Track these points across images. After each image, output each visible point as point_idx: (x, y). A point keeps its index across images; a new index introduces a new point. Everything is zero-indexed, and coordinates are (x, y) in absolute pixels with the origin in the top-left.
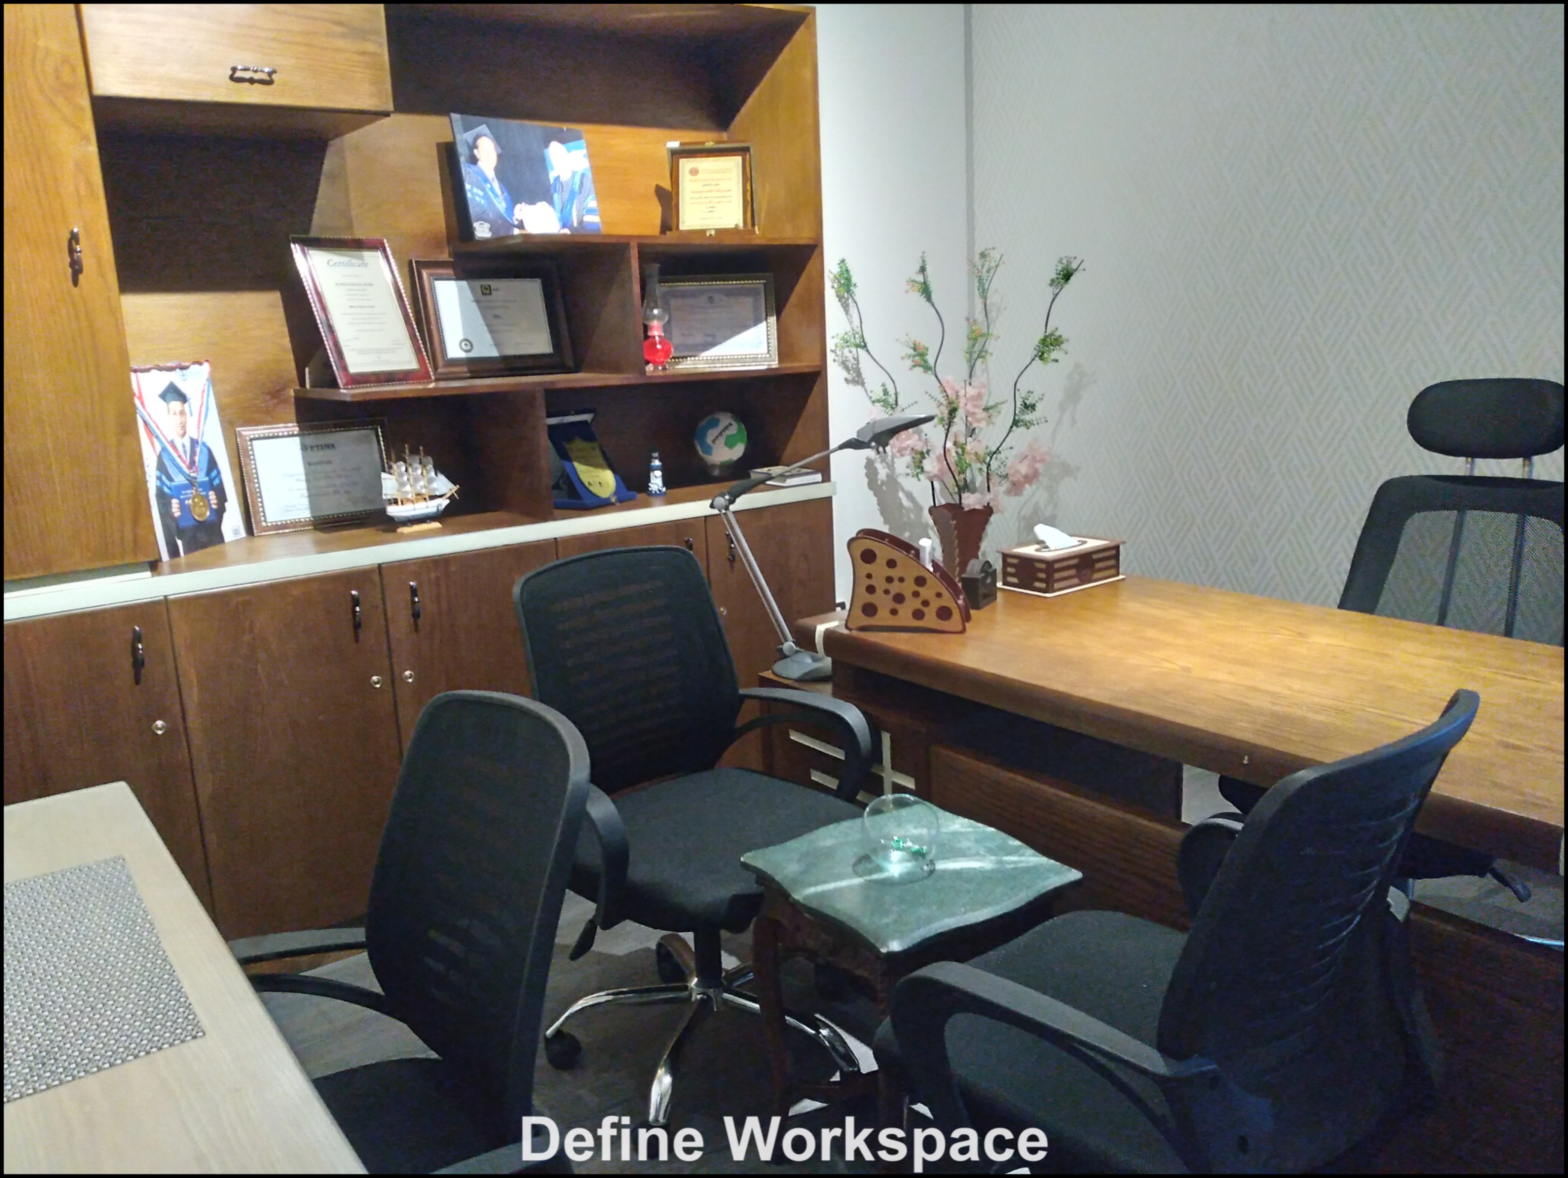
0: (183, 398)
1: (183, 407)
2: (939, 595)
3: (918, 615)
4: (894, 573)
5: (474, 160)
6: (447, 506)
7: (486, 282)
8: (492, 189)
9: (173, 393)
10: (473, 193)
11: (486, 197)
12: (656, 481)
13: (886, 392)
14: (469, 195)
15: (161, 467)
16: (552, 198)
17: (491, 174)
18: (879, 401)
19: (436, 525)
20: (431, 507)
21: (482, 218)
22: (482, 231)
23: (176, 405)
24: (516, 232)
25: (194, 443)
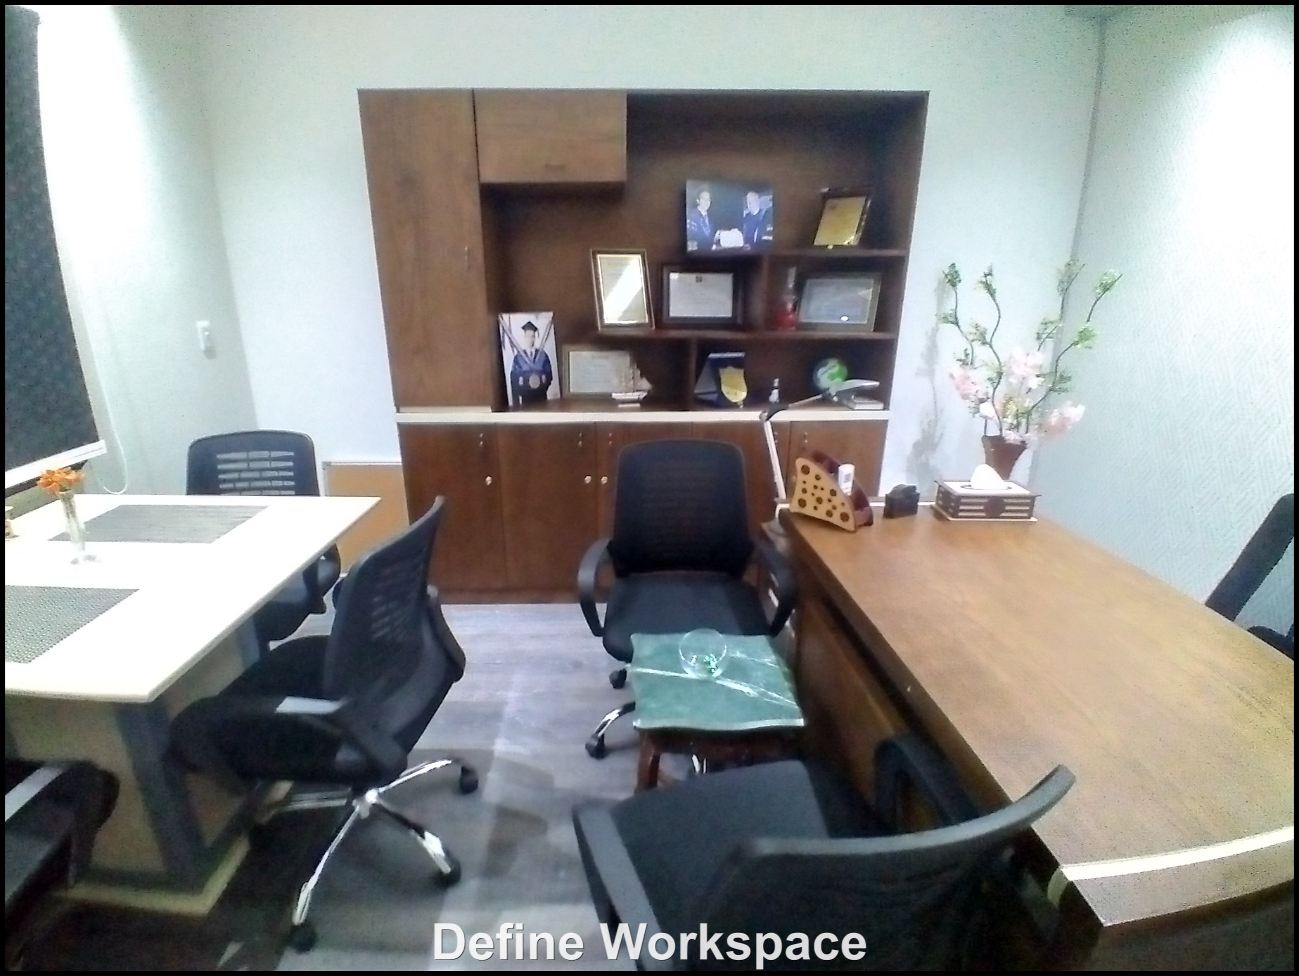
0: (535, 329)
1: (534, 334)
2: (843, 504)
3: (829, 514)
4: (818, 483)
5: (696, 205)
6: (645, 397)
7: (699, 275)
8: (704, 222)
9: (530, 326)
10: (691, 225)
11: (700, 227)
12: (775, 396)
13: (967, 355)
14: (688, 226)
15: (516, 361)
16: (742, 226)
17: (704, 213)
18: (960, 360)
19: (638, 405)
20: (635, 396)
21: (694, 239)
22: (692, 246)
23: (530, 332)
24: (714, 247)
25: (537, 351)
